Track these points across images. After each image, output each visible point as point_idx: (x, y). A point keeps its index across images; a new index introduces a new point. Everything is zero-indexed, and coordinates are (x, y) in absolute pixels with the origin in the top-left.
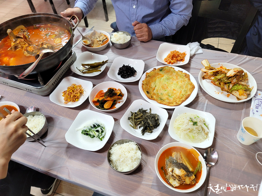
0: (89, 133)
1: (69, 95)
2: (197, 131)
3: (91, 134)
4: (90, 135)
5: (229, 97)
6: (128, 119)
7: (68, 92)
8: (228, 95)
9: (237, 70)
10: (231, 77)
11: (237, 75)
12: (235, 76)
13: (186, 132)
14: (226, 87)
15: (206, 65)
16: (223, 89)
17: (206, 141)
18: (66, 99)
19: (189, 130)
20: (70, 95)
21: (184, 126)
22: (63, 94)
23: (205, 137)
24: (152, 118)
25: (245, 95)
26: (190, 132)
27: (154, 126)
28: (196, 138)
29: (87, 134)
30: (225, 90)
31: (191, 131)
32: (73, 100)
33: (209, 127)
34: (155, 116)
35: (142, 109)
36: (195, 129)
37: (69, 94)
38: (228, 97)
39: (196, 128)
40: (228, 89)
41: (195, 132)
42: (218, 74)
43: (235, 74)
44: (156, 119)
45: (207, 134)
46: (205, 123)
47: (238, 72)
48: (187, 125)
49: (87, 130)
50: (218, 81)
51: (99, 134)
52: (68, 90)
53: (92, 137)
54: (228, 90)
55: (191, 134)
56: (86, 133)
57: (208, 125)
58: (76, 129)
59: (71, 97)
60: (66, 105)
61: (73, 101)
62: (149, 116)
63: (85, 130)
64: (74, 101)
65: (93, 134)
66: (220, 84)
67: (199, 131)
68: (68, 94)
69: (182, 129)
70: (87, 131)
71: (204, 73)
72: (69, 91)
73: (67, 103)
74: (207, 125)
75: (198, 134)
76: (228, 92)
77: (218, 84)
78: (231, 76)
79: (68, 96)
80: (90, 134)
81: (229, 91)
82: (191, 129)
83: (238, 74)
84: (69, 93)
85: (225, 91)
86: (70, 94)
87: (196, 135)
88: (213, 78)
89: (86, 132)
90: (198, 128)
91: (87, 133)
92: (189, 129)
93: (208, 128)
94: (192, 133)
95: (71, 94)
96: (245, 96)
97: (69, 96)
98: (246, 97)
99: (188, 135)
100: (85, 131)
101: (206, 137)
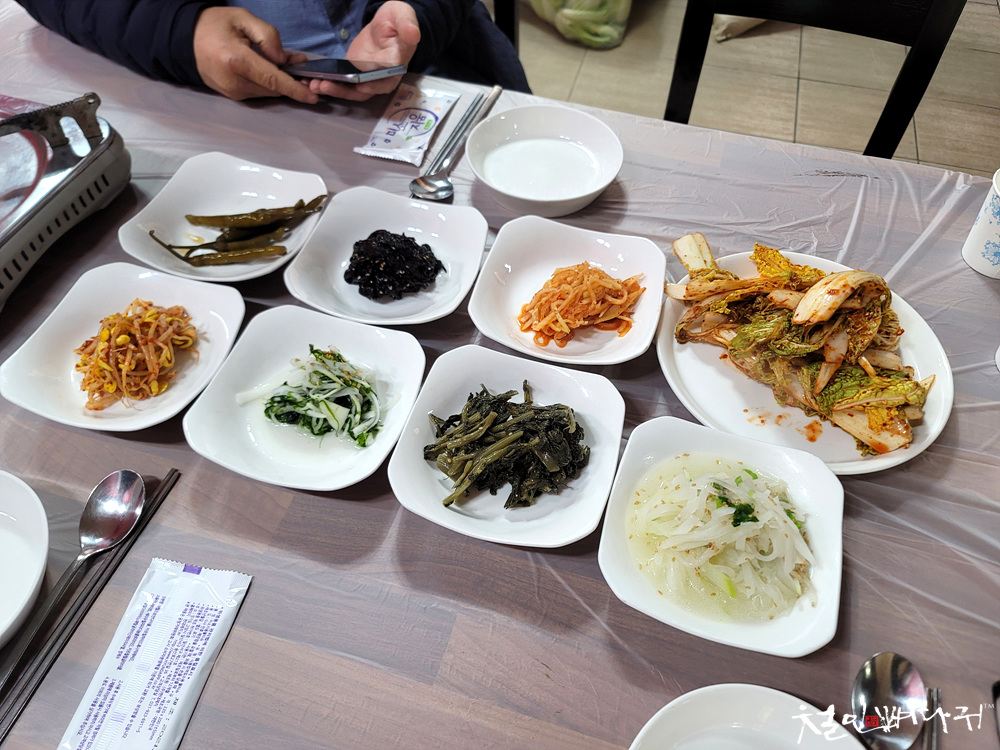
0: (300, 410)
1: (112, 361)
2: (751, 557)
3: (314, 414)
4: (307, 421)
5: (820, 439)
6: (427, 457)
7: (102, 345)
8: (811, 427)
9: (842, 283)
10: (819, 327)
11: (853, 311)
12: (841, 316)
13: (691, 563)
14: (800, 386)
15: (696, 264)
16: (784, 397)
17: (801, 609)
18: (95, 386)
19: (709, 553)
20: (117, 363)
21: (684, 529)
22: (78, 359)
23: (795, 591)
24: (549, 428)
25: (900, 428)
26: (713, 560)
27: (565, 469)
28: (748, 593)
29: (293, 418)
30: (795, 400)
31: (720, 555)
32: (134, 389)
33: (811, 527)
34: (561, 418)
35: (482, 393)
36: (741, 545)
37: (107, 355)
38: (812, 439)
39: (748, 539)
40: (809, 397)
41: (741, 560)
42: (754, 311)
43: (837, 306)
44: (572, 430)
45: (802, 570)
46: (788, 507)
47: (848, 291)
48: (700, 524)
49: (293, 395)
50: (755, 354)
51: (351, 416)
52: (105, 335)
53: (316, 430)
54: (813, 401)
55: (718, 573)
56: (287, 411)
57: (806, 516)
58: (240, 397)
59: (124, 373)
60: (96, 417)
61: (136, 394)
62: (532, 419)
63: (282, 397)
64: (141, 394)
65: (322, 416)
66: (767, 368)
67: (762, 552)
68: (102, 355)
69: (675, 547)
70: (293, 402)
71: (682, 305)
72: (109, 341)
73: (102, 408)
74: (800, 517)
75: (755, 568)
76: (809, 411)
77: (759, 370)
78: (815, 320)
79: (105, 366)
80: (310, 413)
81: (816, 408)
82: (719, 545)
83: (855, 304)
84: (109, 347)
85: (795, 404)
86: (115, 353)
87: (748, 576)
88: (728, 336)
89: (289, 408)
90: (756, 539)
91: (291, 413)
92: (710, 545)
93: (804, 534)
94: (725, 564)
95: (121, 357)
96: (899, 433)
97: (108, 363)
98: (902, 440)
99: (702, 578)
100: (285, 400)
101: (798, 588)
